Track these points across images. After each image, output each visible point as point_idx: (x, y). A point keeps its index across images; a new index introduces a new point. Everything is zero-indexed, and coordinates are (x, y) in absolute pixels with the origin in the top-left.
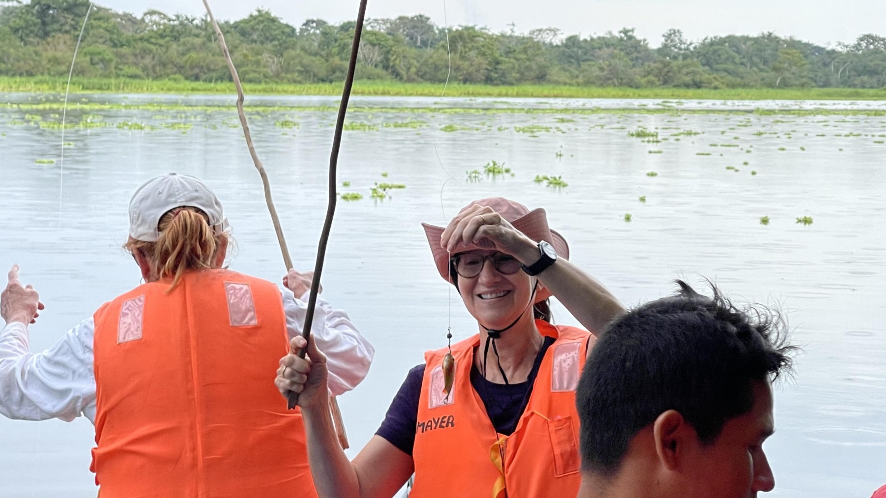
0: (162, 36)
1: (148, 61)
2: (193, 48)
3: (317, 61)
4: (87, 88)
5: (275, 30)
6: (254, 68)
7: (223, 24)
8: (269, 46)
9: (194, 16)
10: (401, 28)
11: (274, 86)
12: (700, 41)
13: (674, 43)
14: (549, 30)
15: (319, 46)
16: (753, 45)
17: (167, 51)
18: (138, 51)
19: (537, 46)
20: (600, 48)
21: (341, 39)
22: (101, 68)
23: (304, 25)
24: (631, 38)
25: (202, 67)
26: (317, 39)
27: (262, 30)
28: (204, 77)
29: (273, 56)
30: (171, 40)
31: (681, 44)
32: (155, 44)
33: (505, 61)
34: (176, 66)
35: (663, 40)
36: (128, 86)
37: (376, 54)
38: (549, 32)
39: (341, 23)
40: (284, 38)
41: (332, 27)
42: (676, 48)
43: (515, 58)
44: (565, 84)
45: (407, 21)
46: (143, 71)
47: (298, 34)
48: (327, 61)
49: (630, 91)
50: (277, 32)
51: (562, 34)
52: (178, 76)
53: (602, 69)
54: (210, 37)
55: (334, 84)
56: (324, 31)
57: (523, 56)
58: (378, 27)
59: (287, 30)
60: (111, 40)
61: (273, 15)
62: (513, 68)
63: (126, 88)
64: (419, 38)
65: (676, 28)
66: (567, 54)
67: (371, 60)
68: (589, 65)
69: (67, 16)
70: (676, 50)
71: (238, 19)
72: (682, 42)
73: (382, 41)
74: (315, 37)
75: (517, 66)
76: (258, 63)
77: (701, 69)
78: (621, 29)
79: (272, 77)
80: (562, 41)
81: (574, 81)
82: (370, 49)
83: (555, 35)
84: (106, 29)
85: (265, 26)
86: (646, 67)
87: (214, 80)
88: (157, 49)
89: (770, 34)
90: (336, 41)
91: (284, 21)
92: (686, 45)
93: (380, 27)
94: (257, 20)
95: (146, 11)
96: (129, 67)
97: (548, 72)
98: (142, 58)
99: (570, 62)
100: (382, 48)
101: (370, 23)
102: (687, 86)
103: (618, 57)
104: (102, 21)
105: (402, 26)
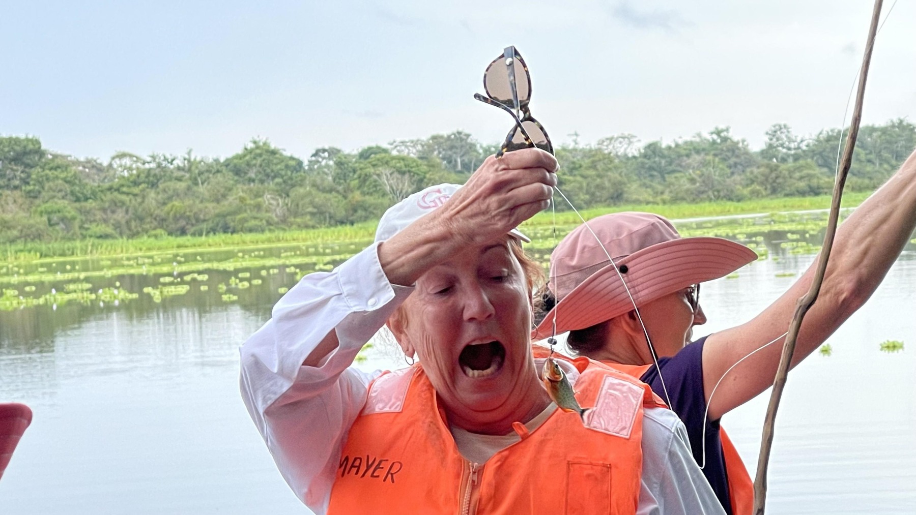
0: (136, 183)
1: (120, 215)
2: (177, 194)
3: (333, 198)
4: (46, 256)
5: (276, 164)
6: (254, 214)
7: (212, 163)
8: (272, 185)
9: (174, 155)
10: (435, 150)
11: (281, 234)
12: (814, 137)
13: (780, 142)
14: (622, 138)
15: (334, 180)
16: (880, 137)
17: (143, 202)
18: (107, 205)
19: (608, 158)
20: (688, 156)
21: (361, 169)
22: (63, 230)
23: (314, 155)
24: (725, 139)
25: (189, 217)
26: (331, 172)
27: (261, 166)
28: (192, 230)
29: (278, 197)
30: (148, 188)
31: (789, 142)
32: (128, 194)
33: (569, 181)
34: (155, 219)
35: (766, 139)
36: (97, 249)
37: (406, 184)
38: (621, 140)
39: (360, 150)
40: (289, 173)
41: (349, 155)
42: (784, 148)
43: (582, 176)
44: (648, 203)
45: (442, 140)
46: (115, 229)
47: (306, 168)
48: (345, 197)
49: (730, 205)
50: (279, 167)
51: (639, 141)
52: (159, 231)
53: (692, 181)
54: (196, 179)
55: (355, 225)
56: (339, 160)
57: (592, 172)
58: (407, 151)
59: (293, 163)
60: (72, 193)
61: (272, 147)
62: (581, 188)
63: (94, 251)
64: (459, 160)
65: (782, 123)
66: (647, 166)
67: (401, 192)
68: (676, 177)
69: (15, 168)
70: (785, 150)
71: (230, 155)
72: (790, 140)
73: (412, 168)
74: (328, 170)
75: (585, 184)
76: (258, 207)
77: (817, 171)
78: (713, 129)
79: (277, 223)
80: (639, 150)
81: (659, 199)
82: (398, 179)
83: (630, 143)
84: (66, 181)
85: (264, 160)
86: (748, 174)
87: (204, 233)
88: (130, 200)
89: (901, 121)
90: (354, 171)
91: (287, 154)
92: (796, 144)
93: (409, 150)
94: (253, 153)
95: (114, 154)
96: (97, 225)
97: (626, 189)
98: (113, 212)
99: (652, 176)
100: (413, 176)
101: (396, 147)
102: (802, 193)
103: (712, 164)
104: (59, 170)
105: (436, 147)
